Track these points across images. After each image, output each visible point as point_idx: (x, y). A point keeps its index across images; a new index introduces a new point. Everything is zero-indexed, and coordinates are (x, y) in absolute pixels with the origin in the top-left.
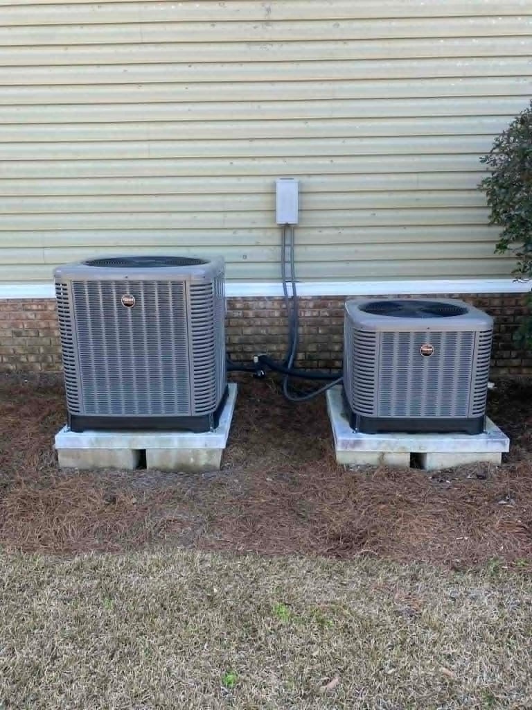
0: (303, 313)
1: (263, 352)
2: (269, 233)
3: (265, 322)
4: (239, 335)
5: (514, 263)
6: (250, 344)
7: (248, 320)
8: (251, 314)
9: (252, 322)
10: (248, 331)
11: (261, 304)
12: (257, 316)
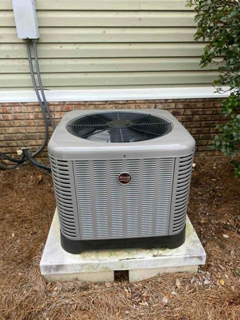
0: (53, 116)
1: (26, 146)
2: (17, 47)
3: (23, 123)
4: (4, 134)
5: (217, 74)
6: (14, 140)
7: (9, 122)
8: (10, 117)
9: (12, 123)
10: (11, 130)
11: (17, 109)
12: (16, 119)
